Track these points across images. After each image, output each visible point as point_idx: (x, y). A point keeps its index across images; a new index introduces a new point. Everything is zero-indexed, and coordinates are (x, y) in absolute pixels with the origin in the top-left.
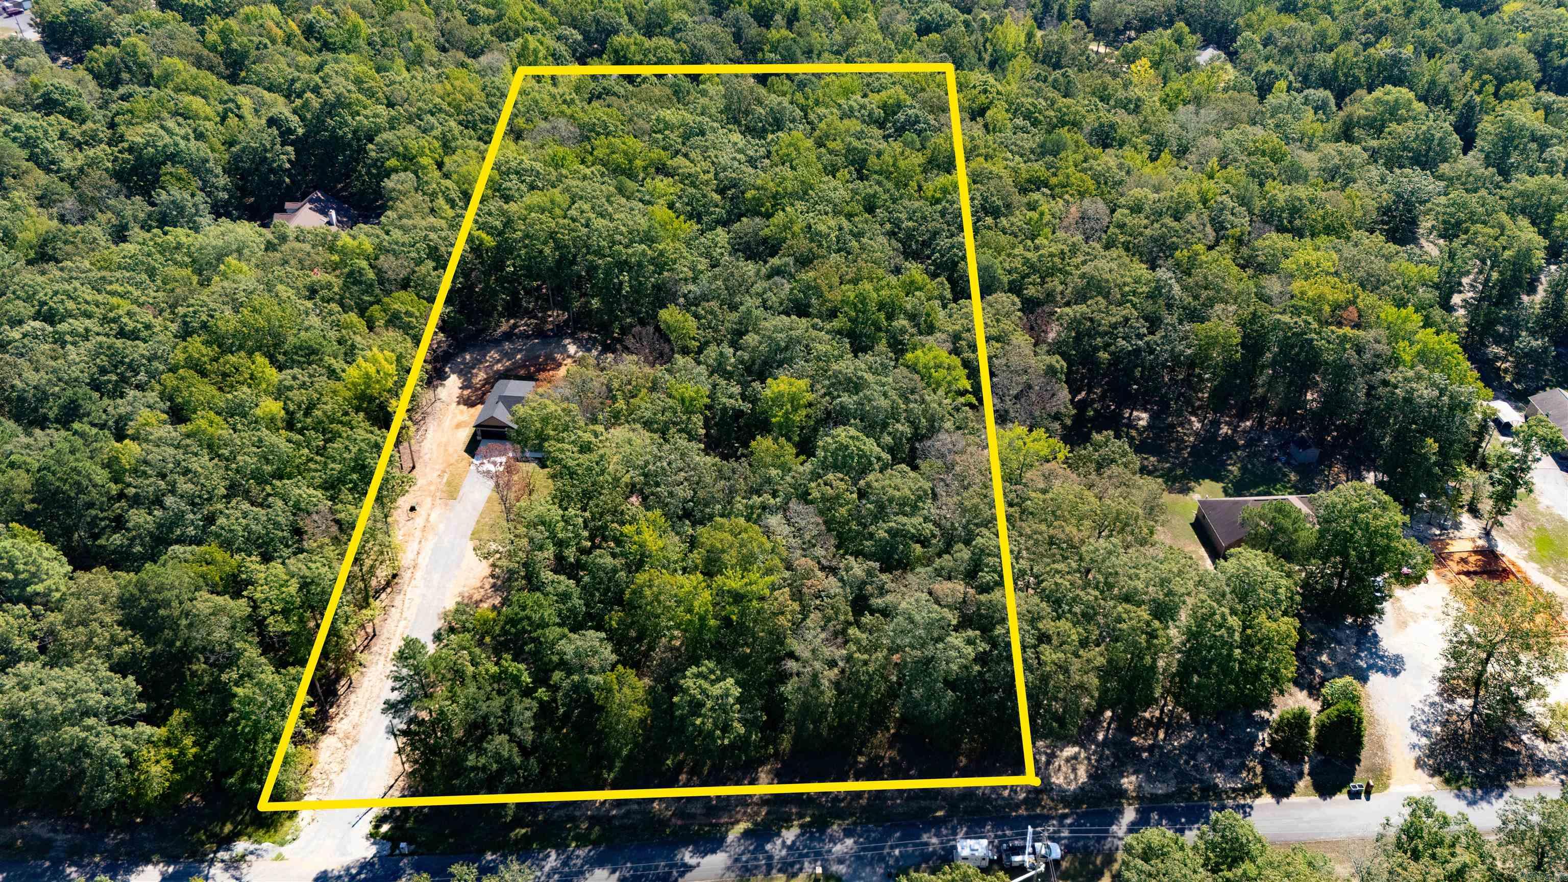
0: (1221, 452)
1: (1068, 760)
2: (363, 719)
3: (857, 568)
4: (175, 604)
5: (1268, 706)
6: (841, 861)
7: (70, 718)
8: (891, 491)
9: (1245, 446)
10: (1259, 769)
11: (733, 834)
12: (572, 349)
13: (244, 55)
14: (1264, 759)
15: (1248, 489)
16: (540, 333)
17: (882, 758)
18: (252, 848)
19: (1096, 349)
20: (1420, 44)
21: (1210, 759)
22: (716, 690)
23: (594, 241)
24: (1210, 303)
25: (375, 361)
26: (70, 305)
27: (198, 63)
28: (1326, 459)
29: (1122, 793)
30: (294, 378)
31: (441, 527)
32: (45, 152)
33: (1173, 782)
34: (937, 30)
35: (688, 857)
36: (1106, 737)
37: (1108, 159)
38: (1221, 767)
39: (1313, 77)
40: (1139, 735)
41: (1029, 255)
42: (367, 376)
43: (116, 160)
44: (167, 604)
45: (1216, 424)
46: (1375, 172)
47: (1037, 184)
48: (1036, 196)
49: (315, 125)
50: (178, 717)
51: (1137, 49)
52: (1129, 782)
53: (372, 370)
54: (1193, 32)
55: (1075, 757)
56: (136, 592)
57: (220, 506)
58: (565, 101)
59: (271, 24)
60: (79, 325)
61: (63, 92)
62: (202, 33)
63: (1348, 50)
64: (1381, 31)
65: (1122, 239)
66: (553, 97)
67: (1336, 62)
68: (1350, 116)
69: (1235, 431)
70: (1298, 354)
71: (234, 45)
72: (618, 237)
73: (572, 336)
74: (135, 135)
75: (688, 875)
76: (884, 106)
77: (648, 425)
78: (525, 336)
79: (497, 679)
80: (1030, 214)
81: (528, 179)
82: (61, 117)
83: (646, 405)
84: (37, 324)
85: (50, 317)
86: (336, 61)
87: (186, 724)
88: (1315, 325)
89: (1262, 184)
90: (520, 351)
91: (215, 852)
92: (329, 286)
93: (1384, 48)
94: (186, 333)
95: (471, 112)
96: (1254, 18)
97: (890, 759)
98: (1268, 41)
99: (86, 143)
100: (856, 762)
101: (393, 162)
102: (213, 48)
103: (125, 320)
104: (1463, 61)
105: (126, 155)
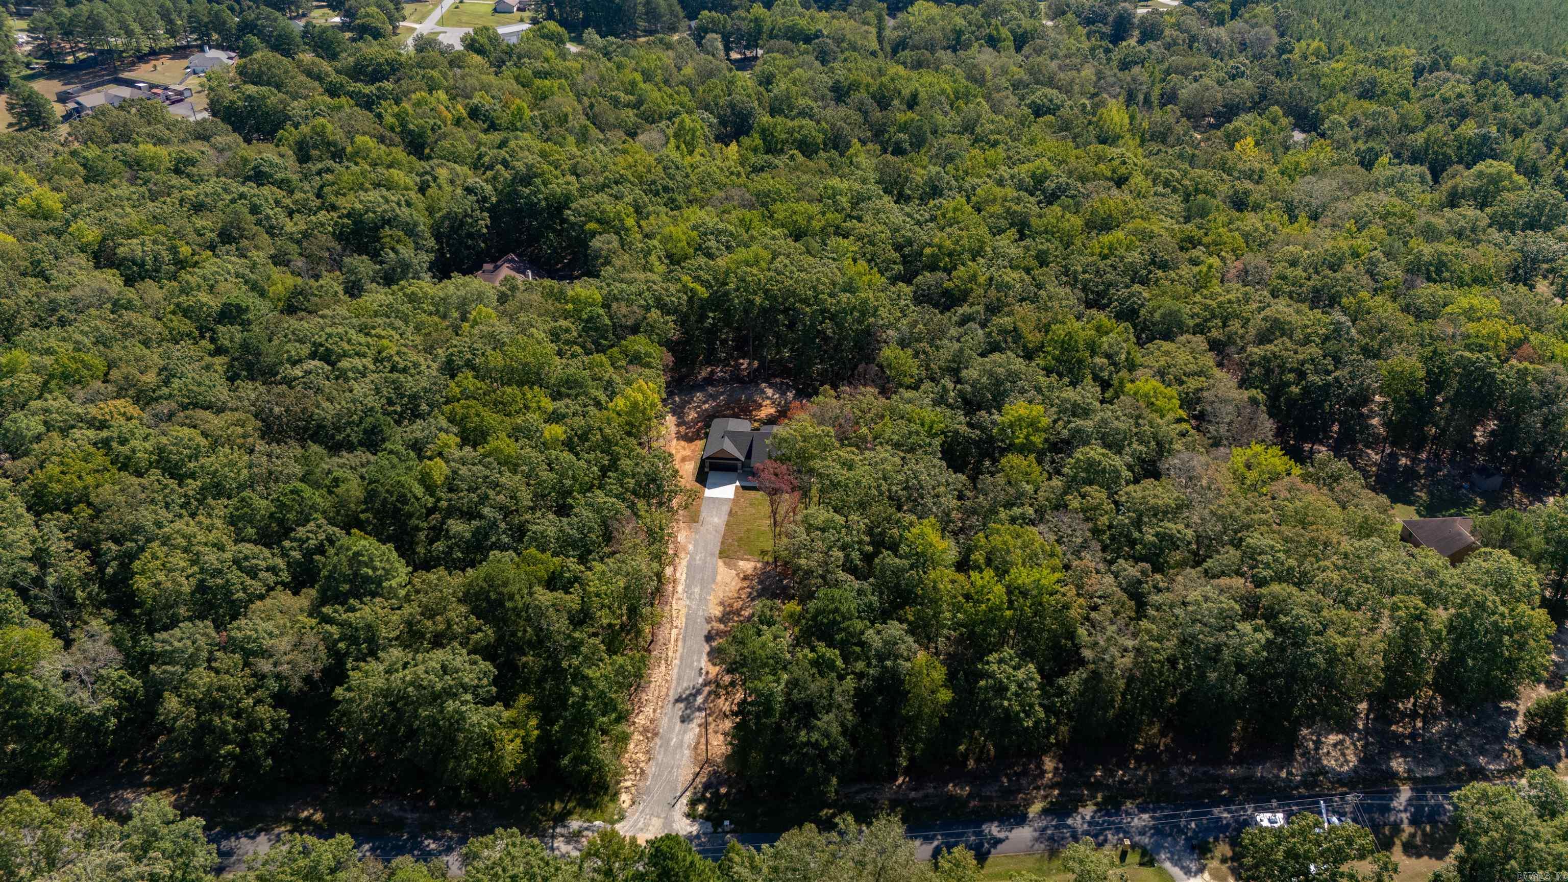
0: (1406, 481)
1: (1335, 745)
2: (658, 715)
3: (1132, 570)
4: (517, 597)
5: (1513, 698)
6: (1142, 833)
7: (450, 693)
8: (1152, 501)
9: (1426, 476)
10: (1518, 752)
11: (1036, 808)
12: (769, 392)
13: (421, 135)
14: (1521, 742)
15: (1440, 511)
16: (736, 377)
17: (1158, 746)
18: (586, 825)
19: (1288, 384)
20: (1502, 125)
21: (1471, 744)
22: (1021, 674)
23: (800, 290)
24: (1387, 342)
25: (640, 389)
26: (346, 347)
27: (382, 140)
28: (1507, 486)
29: (1394, 775)
30: (567, 406)
31: (691, 547)
32: (268, 217)
33: (1441, 766)
34: (1049, 111)
35: (994, 830)
36: (1366, 725)
37: (1251, 221)
38: (1483, 752)
39: (1406, 154)
40: (1397, 723)
41: (1208, 302)
42: (635, 405)
43: (336, 224)
44: (511, 597)
45: (1393, 457)
46: (1496, 235)
47: (1191, 242)
48: (1195, 253)
49: (509, 195)
50: (523, 700)
51: (1237, 130)
52: (1398, 765)
53: (640, 397)
54: (1286, 115)
55: (1341, 742)
56: (485, 585)
57: (528, 516)
58: (732, 173)
59: (442, 108)
60: (358, 362)
61: (271, 164)
62: (380, 116)
63: (1438, 129)
64: (1463, 114)
65: (1287, 289)
66: (722, 170)
67: (1427, 140)
68: (1455, 187)
69: (1413, 460)
70: (1480, 387)
71: (411, 126)
72: (821, 287)
73: (766, 381)
74: (346, 203)
75: (999, 847)
76: (1033, 176)
77: (897, 446)
78: (724, 381)
79: (815, 663)
80: (1196, 269)
81: (724, 239)
82: (275, 189)
83: (891, 429)
84: (316, 363)
85: (328, 357)
86: (516, 138)
87: (530, 707)
88: (1495, 360)
89: (1406, 244)
90: (722, 394)
91: (554, 828)
92: (567, 330)
93: (1469, 129)
94: (450, 369)
95: (654, 182)
96: (1335, 103)
97: (1166, 745)
98: (1354, 123)
99: (298, 211)
100: (1134, 750)
101: (592, 226)
102: (392, 129)
103: (396, 358)
104: (1546, 140)
105: (346, 220)
